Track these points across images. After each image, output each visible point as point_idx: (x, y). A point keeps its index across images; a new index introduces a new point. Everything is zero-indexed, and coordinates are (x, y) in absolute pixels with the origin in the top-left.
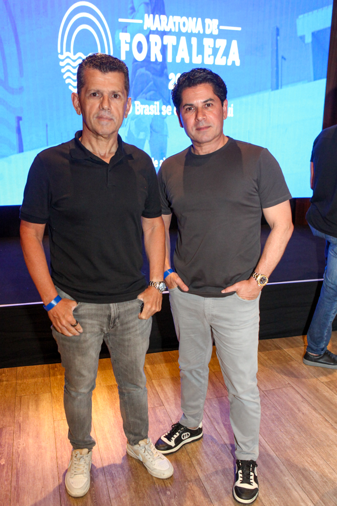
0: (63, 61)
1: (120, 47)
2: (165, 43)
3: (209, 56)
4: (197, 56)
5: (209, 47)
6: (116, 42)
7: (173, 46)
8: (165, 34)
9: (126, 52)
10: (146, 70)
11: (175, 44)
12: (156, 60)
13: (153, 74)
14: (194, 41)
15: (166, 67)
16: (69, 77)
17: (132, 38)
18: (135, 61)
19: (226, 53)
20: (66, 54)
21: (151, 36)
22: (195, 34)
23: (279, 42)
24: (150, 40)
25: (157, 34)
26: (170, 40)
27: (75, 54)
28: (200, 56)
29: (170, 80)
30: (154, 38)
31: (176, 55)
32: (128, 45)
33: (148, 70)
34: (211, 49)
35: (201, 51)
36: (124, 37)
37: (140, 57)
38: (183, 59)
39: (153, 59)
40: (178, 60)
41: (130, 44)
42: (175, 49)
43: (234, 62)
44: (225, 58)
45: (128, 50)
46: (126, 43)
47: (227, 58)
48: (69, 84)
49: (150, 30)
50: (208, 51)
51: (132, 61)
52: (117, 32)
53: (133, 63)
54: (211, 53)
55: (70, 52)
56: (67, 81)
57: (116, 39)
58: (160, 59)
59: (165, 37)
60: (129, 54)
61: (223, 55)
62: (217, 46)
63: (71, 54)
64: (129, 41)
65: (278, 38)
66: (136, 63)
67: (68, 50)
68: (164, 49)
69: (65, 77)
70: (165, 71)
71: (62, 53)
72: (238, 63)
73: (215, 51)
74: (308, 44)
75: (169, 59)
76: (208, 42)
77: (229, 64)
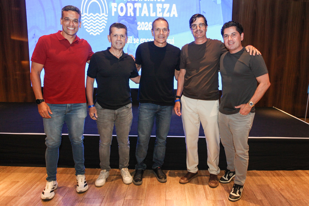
0: (83, 17)
1: (112, 10)
2: (135, 7)
3: (160, 12)
4: (153, 13)
5: (160, 8)
6: (110, 7)
7: (140, 8)
8: (136, 3)
9: (115, 12)
10: (125, 20)
11: (141, 7)
12: (131, 15)
13: (129, 22)
14: (151, 5)
15: (136, 19)
16: (86, 25)
17: (118, 5)
18: (119, 16)
19: (170, 11)
20: (85, 14)
21: (128, 4)
22: (152, 1)
23: (201, 4)
24: (128, 6)
25: (131, 3)
26: (138, 5)
27: (89, 14)
28: (155, 13)
29: (138, 25)
30: (129, 5)
31: (141, 13)
32: (116, 9)
33: (126, 21)
34: (161, 9)
35: (155, 10)
36: (114, 5)
37: (122, 14)
38: (145, 15)
39: (129, 15)
40: (142, 15)
41: (117, 8)
42: (141, 9)
43: (174, 15)
44: (169, 13)
45: (116, 11)
46: (115, 8)
47: (170, 13)
48: (86, 28)
49: (128, 1)
50: (159, 10)
51: (118, 16)
52: (110, 2)
53: (118, 17)
54: (161, 11)
55: (87, 13)
56: (85, 27)
57: (110, 6)
58: (132, 15)
59: (135, 4)
60: (116, 13)
61: (168, 12)
62: (164, 7)
63: (87, 14)
64: (116, 6)
65: (200, 2)
66: (120, 17)
67: (86, 12)
68: (135, 10)
69: (84, 25)
70: (136, 21)
71: (83, 14)
72: (176, 16)
73: (163, 10)
74: (219, 4)
75: (138, 15)
76: (159, 6)
77: (172, 16)
